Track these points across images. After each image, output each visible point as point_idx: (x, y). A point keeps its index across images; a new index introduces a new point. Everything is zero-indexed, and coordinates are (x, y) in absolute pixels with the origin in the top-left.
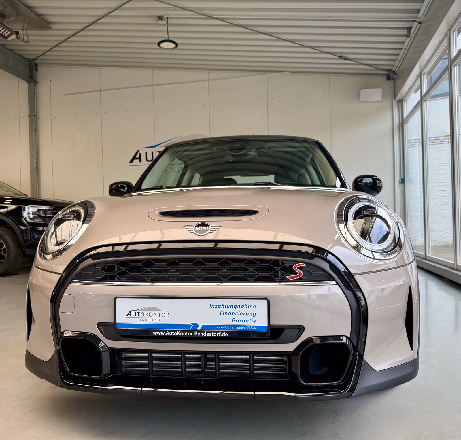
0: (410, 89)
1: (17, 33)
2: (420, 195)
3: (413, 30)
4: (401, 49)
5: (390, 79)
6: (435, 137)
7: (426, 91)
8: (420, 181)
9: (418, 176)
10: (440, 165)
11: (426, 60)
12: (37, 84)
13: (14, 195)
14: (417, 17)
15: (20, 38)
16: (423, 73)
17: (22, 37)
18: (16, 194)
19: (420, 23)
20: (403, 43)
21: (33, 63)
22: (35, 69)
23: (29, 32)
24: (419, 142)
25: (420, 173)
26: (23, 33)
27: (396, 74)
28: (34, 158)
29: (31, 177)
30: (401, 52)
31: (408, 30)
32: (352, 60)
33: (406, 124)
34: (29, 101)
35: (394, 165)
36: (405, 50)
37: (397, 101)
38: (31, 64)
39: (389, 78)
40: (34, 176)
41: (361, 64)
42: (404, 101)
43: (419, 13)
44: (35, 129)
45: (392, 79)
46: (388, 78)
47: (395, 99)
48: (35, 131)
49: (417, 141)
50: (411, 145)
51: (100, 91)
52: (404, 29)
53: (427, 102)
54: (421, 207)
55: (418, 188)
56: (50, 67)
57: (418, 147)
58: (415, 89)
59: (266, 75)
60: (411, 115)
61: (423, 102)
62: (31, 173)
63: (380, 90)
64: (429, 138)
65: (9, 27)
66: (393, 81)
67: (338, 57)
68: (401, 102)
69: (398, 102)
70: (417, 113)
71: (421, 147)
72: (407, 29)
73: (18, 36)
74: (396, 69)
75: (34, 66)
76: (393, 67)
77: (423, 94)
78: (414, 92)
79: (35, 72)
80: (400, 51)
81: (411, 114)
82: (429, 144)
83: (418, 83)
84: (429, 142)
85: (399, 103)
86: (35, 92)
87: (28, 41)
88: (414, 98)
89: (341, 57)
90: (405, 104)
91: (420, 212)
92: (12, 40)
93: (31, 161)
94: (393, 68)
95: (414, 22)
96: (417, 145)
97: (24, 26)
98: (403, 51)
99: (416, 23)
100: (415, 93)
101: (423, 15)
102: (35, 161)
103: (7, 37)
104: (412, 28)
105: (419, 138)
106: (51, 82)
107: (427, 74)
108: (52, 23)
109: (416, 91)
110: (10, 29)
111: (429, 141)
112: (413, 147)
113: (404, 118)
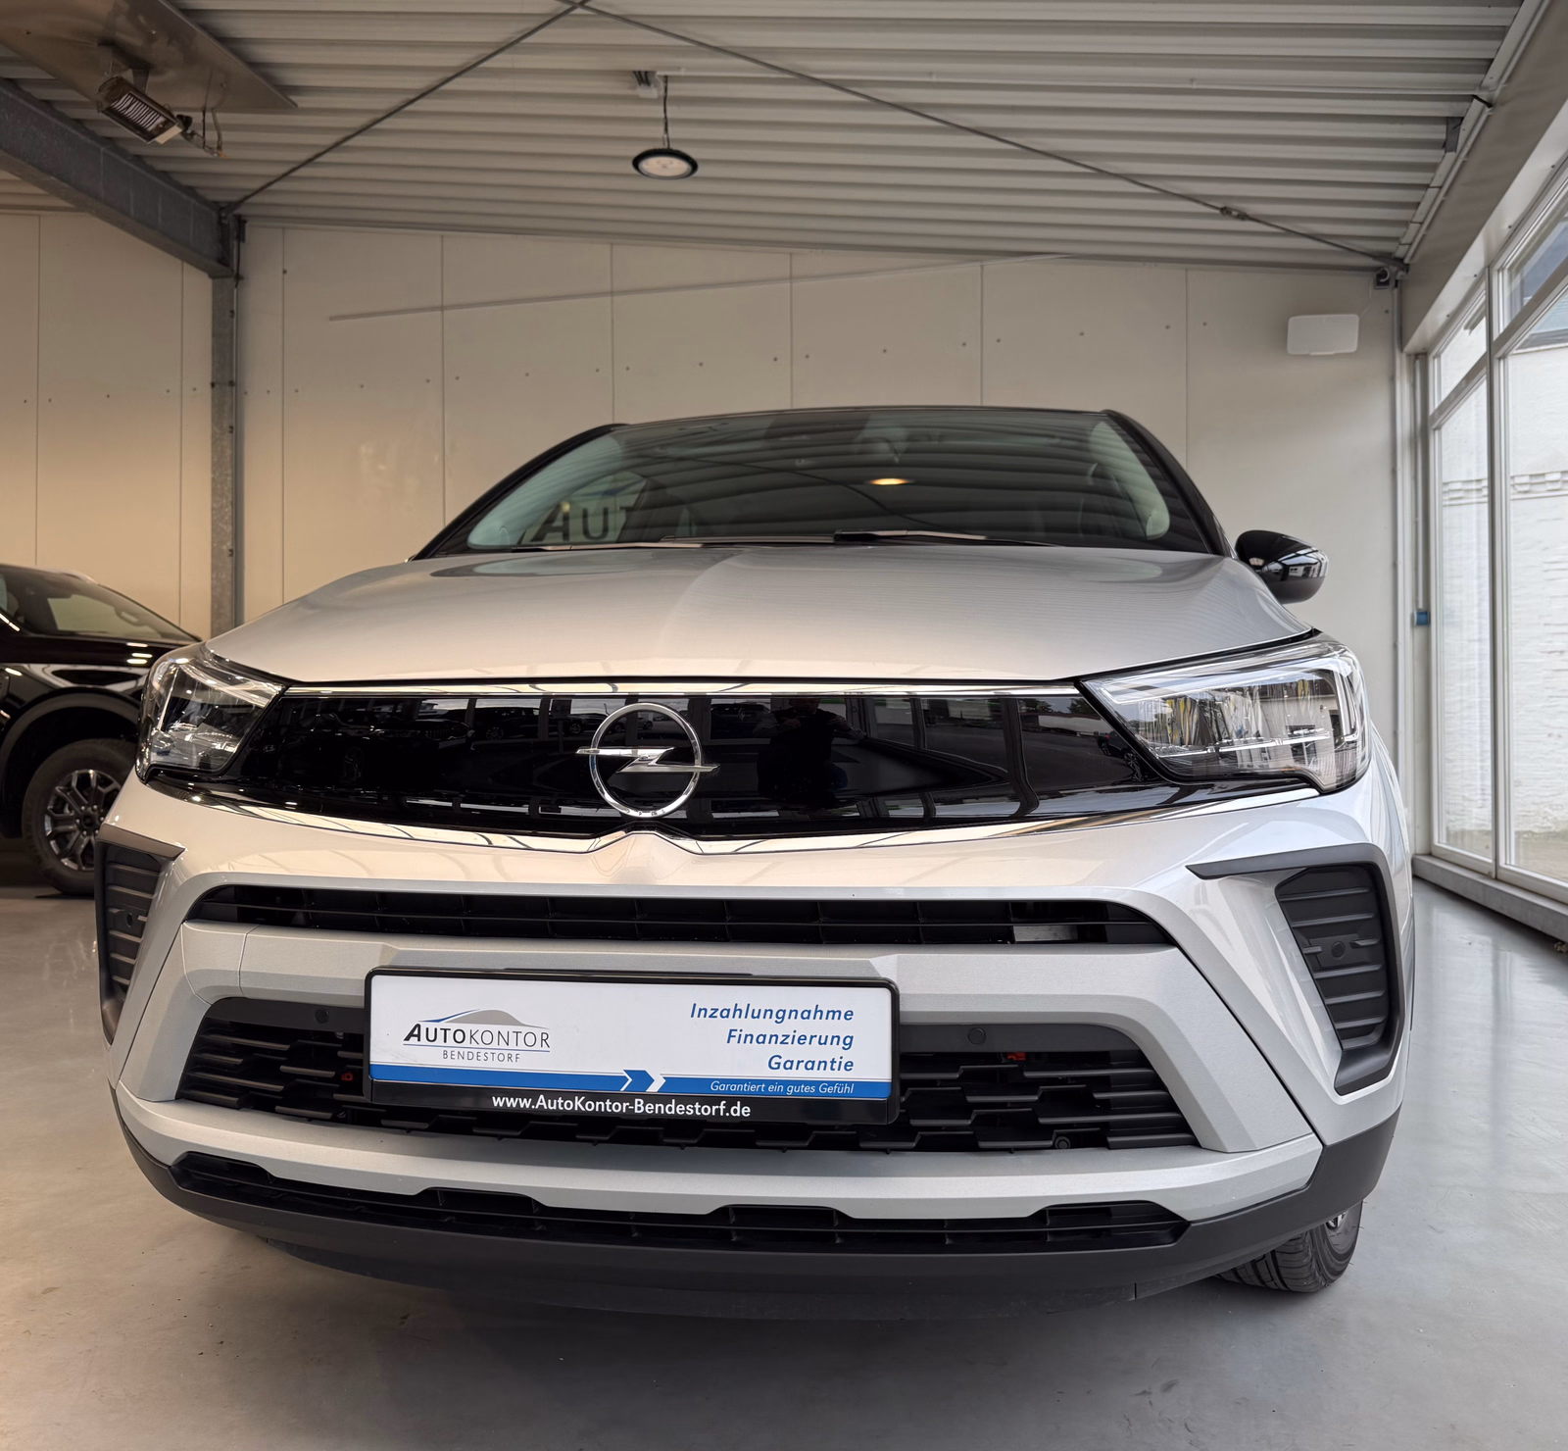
0: (1453, 318)
1: (186, 122)
2: (1480, 665)
3: (1466, 126)
4: (1427, 187)
5: (1387, 283)
6: (1531, 476)
7: (1506, 325)
8: (1480, 617)
9: (1476, 602)
10: (1546, 567)
11: (1506, 226)
12: (240, 282)
13: (159, 636)
14: (1480, 86)
15: (195, 137)
16: (1498, 265)
17: (201, 133)
18: (164, 635)
19: (1489, 104)
20: (1433, 167)
21: (230, 215)
22: (235, 234)
23: (223, 118)
24: (1479, 490)
25: (1479, 593)
26: (204, 121)
27: (1406, 268)
28: (227, 518)
29: (212, 579)
30: (1424, 197)
31: (1451, 126)
32: (1263, 220)
33: (1437, 432)
34: (214, 335)
35: (1395, 565)
36: (1439, 192)
37: (1409, 355)
38: (225, 218)
39: (1383, 280)
40: (224, 576)
41: (1290, 233)
42: (1431, 358)
43: (1486, 73)
44: (231, 427)
45: (1392, 283)
46: (1381, 279)
47: (1402, 350)
48: (231, 432)
49: (1474, 486)
50: (1452, 499)
51: (442, 310)
52: (1436, 124)
53: (1511, 361)
54: (1481, 703)
55: (1474, 640)
56: (284, 228)
57: (1474, 508)
58: (1470, 316)
59: (979, 264)
60: (1455, 403)
61: (1496, 362)
62: (215, 568)
63: (1352, 321)
64: (1513, 478)
65: (162, 103)
66: (1396, 291)
67: (1218, 212)
68: (1422, 358)
69: (1413, 357)
70: (1473, 396)
71: (1485, 508)
72: (1447, 124)
73: (189, 131)
74: (1409, 249)
75: (233, 225)
76: (1395, 244)
77: (1495, 336)
78: (1466, 328)
79: (235, 243)
80: (1422, 192)
81: (1456, 397)
82: (1512, 497)
83: (1480, 299)
84: (1512, 491)
85: (1414, 363)
86: (235, 309)
87: (219, 148)
88: (1466, 348)
89: (1226, 211)
90: (1433, 365)
91: (1478, 721)
92: (171, 142)
93: (216, 530)
94: (1398, 248)
95: (1472, 101)
96: (1471, 498)
97: (207, 97)
98: (1431, 192)
99: (1476, 105)
100: (1468, 331)
101: (1501, 77)
102: (229, 529)
103: (155, 133)
104: (1465, 120)
105: (1479, 478)
106: (286, 275)
107: (1510, 269)
108: (297, 90)
109: (1472, 326)
110: (162, 108)
111: (1513, 486)
112: (1460, 505)
113: (1431, 411)
